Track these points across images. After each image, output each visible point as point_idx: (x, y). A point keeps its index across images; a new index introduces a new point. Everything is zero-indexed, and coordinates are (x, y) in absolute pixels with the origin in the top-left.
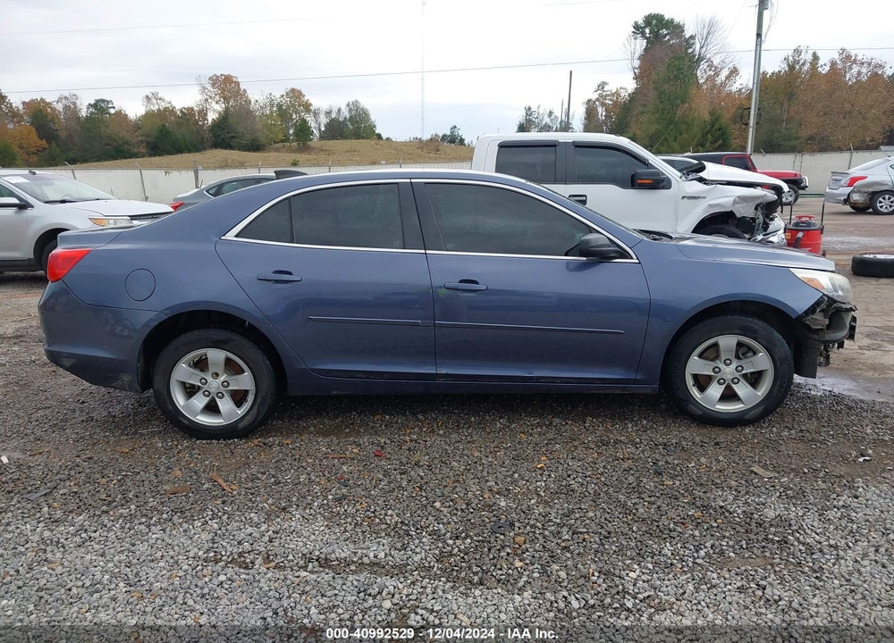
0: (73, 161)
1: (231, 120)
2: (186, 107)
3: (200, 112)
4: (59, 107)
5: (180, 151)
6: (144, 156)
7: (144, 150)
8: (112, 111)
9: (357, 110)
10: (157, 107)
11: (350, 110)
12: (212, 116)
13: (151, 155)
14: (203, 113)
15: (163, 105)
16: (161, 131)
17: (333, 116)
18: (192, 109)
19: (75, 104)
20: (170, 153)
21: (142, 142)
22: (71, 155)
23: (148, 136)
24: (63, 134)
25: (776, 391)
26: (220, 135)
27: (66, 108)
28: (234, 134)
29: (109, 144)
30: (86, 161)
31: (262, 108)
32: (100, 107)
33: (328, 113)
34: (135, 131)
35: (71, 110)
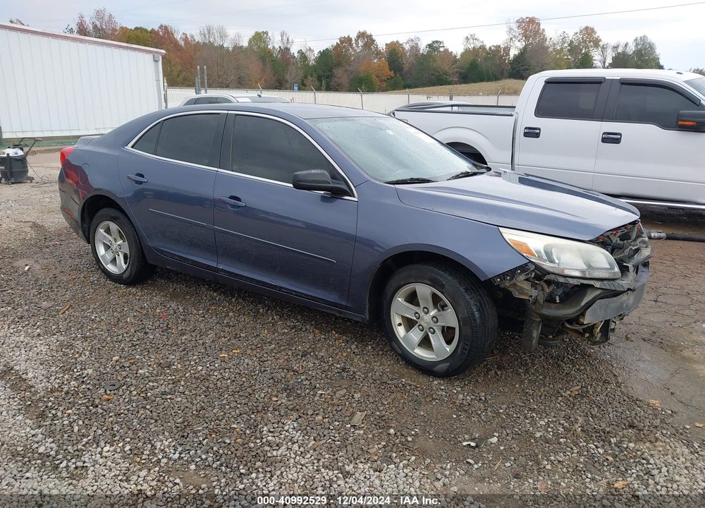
0: (410, 87)
1: (527, 55)
2: (495, 45)
3: (505, 49)
4: (407, 47)
5: (482, 80)
6: (456, 83)
7: (457, 79)
8: (442, 49)
9: (643, 44)
10: (472, 46)
11: (637, 45)
12: (513, 52)
13: (461, 83)
14: (507, 50)
15: (478, 44)
16: (472, 64)
17: (620, 50)
18: (499, 46)
19: (417, 44)
20: (475, 81)
21: (457, 72)
22: (409, 82)
23: (462, 68)
24: (406, 68)
25: (459, 352)
26: (516, 68)
27: (412, 47)
28: (527, 67)
29: (434, 75)
30: (416, 87)
31: (554, 44)
32: (433, 47)
33: (616, 47)
34: (453, 65)
35: (415, 48)
